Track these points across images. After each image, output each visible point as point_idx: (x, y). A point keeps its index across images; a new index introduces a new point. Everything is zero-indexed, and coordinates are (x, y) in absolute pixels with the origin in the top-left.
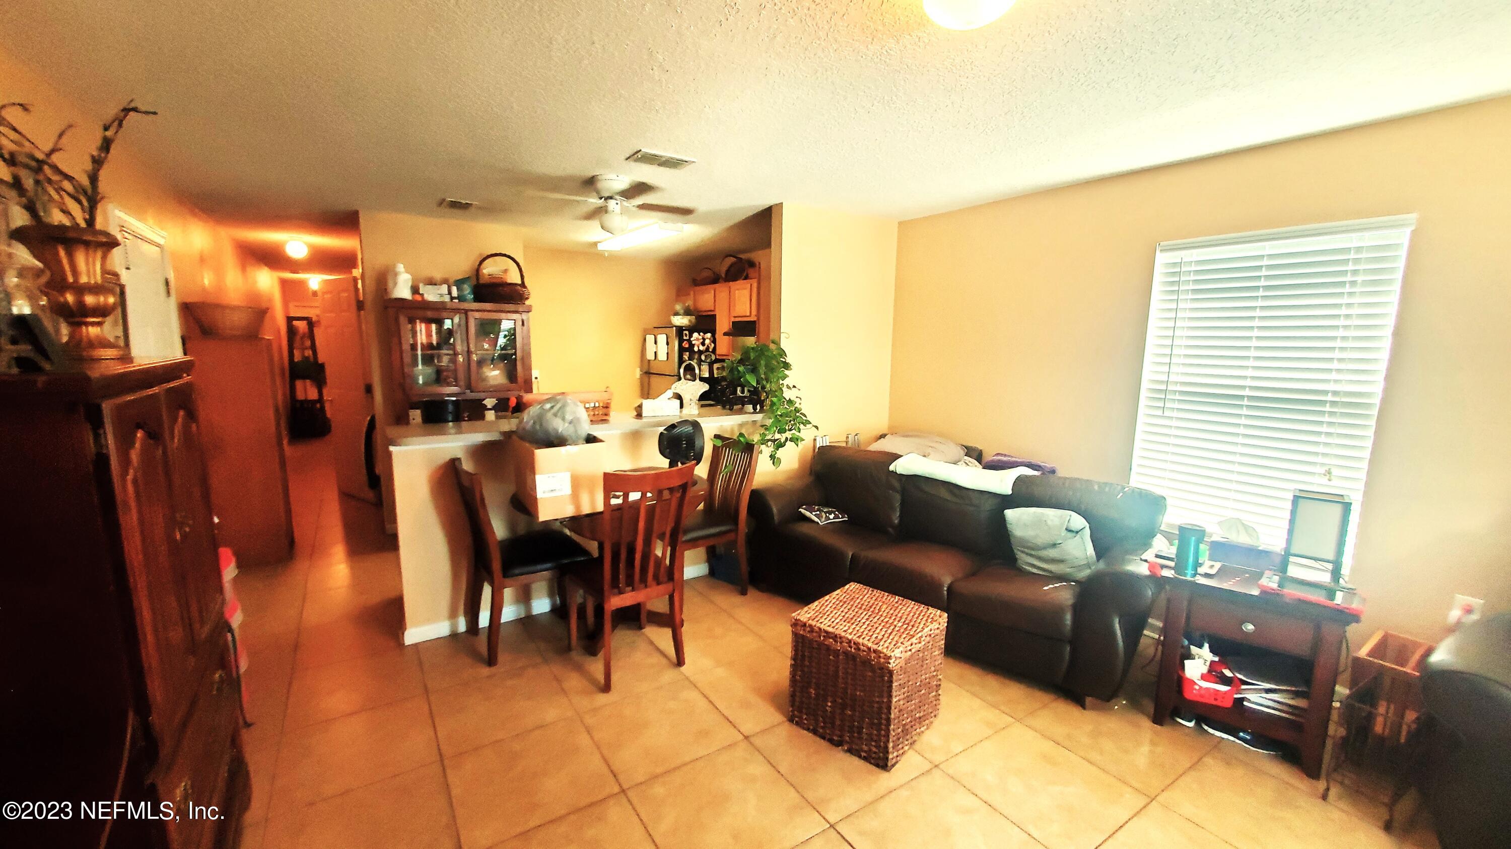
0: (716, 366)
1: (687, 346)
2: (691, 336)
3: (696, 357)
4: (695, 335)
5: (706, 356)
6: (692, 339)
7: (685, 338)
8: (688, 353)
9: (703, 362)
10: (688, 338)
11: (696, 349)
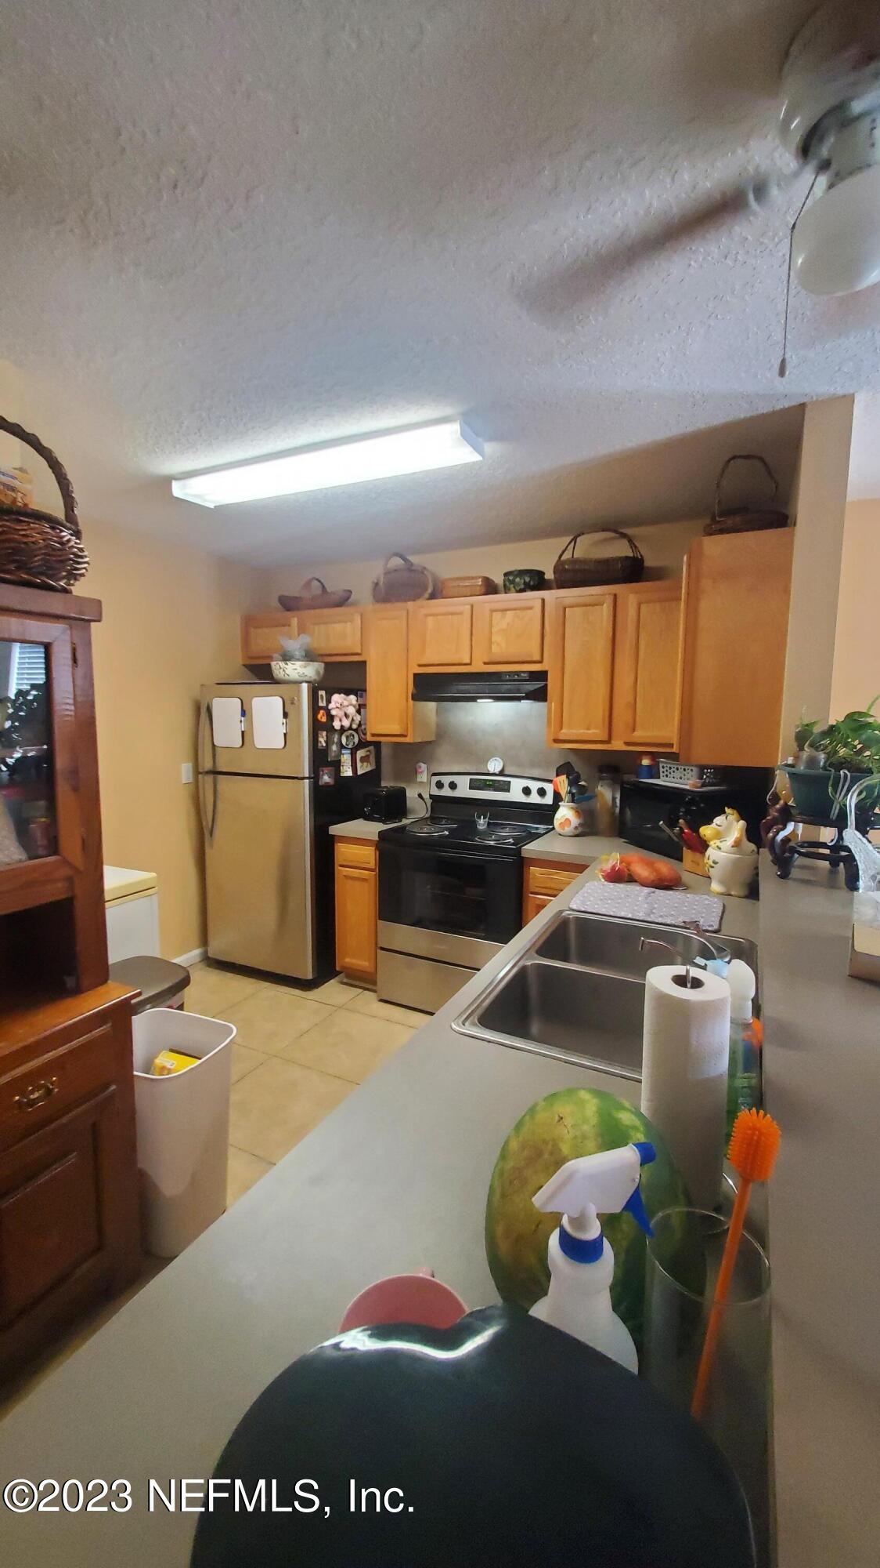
0: (360, 754)
1: (324, 719)
2: (329, 701)
3: (336, 740)
4: (337, 698)
5: (347, 737)
6: (330, 706)
7: (321, 704)
8: (324, 733)
9: (345, 748)
10: (324, 704)
11: (337, 725)
